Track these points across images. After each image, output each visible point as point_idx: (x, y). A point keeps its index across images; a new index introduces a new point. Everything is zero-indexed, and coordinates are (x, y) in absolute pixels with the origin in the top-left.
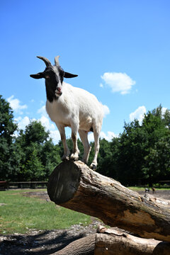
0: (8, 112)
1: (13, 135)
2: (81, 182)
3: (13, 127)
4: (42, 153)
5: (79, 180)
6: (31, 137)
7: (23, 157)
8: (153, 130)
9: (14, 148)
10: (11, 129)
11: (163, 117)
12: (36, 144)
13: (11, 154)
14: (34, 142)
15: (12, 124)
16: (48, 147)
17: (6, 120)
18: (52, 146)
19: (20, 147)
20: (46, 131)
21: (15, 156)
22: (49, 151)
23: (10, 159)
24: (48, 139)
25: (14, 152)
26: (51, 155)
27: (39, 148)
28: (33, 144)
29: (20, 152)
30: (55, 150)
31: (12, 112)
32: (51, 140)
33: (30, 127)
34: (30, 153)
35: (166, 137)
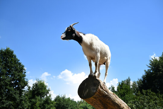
0: (22, 72)
1: (24, 89)
2: (99, 87)
3: (25, 83)
4: (43, 105)
5: (98, 86)
6: (36, 92)
7: (29, 106)
8: (124, 95)
9: (23, 98)
10: (23, 85)
11: (131, 87)
12: (39, 98)
13: (21, 103)
14: (38, 96)
15: (24, 81)
16: (48, 101)
17: (21, 77)
18: (51, 100)
19: (28, 98)
20: (47, 89)
21: (23, 105)
22: (48, 104)
23: (20, 107)
24: (48, 95)
25: (23, 102)
26: (49, 107)
27: (41, 101)
28: (37, 97)
29: (27, 102)
30: (52, 103)
31: (25, 72)
32: (50, 96)
33: (36, 85)
34: (34, 104)
35: (133, 100)
